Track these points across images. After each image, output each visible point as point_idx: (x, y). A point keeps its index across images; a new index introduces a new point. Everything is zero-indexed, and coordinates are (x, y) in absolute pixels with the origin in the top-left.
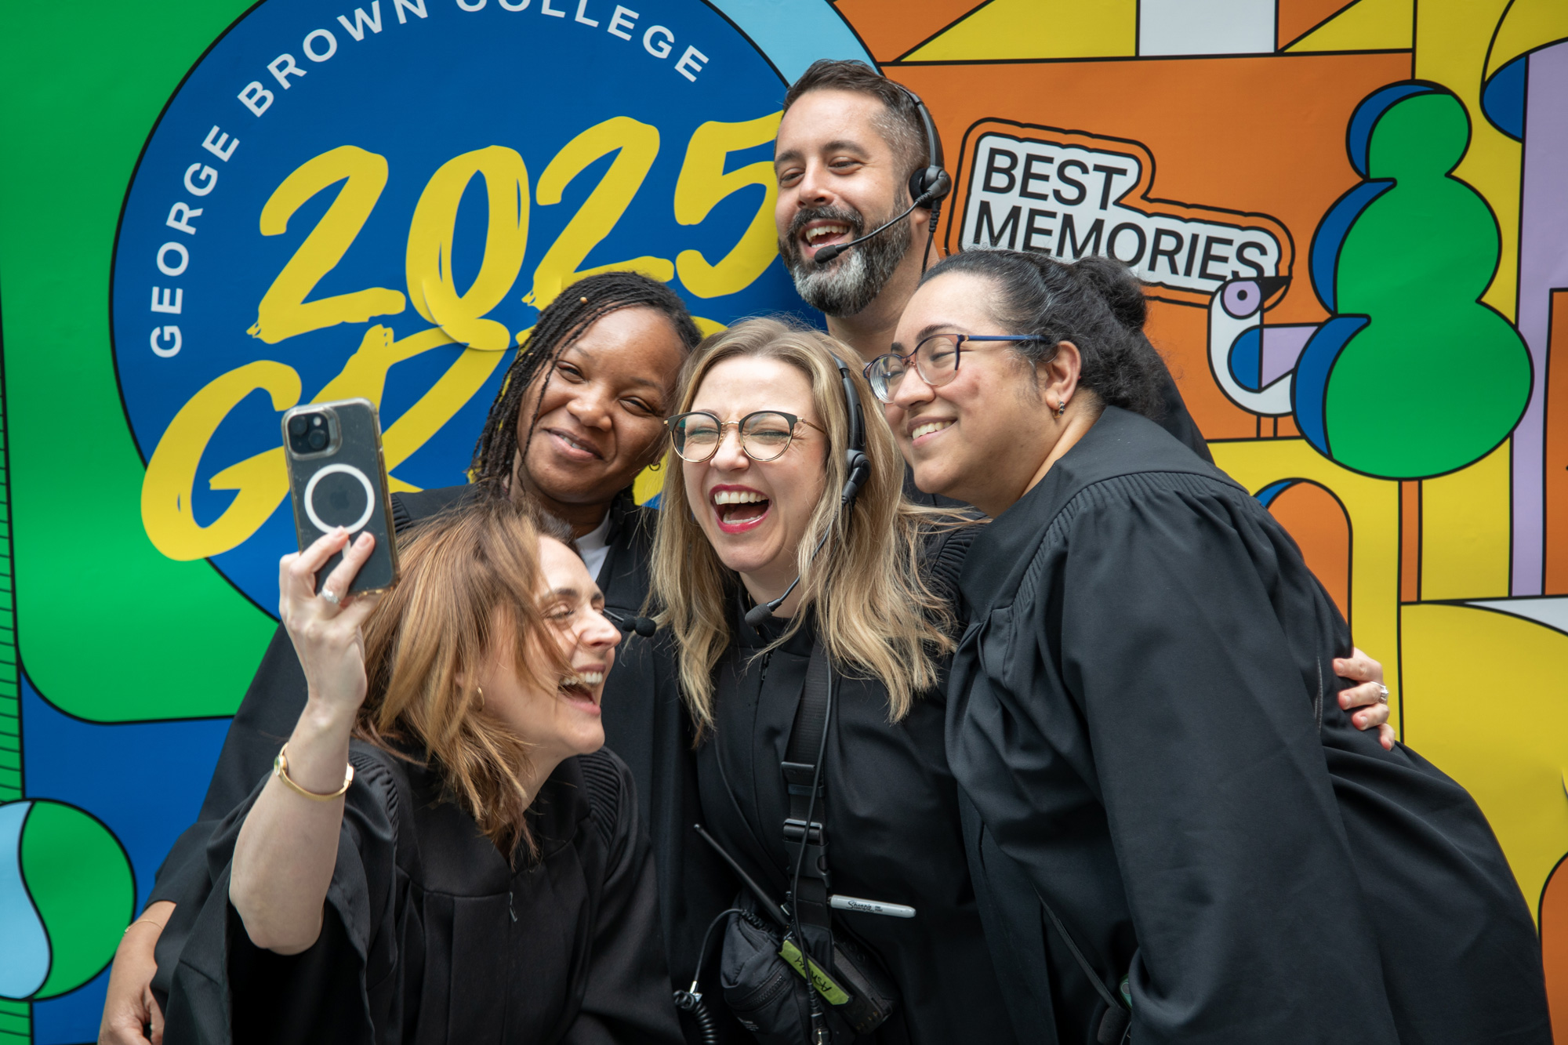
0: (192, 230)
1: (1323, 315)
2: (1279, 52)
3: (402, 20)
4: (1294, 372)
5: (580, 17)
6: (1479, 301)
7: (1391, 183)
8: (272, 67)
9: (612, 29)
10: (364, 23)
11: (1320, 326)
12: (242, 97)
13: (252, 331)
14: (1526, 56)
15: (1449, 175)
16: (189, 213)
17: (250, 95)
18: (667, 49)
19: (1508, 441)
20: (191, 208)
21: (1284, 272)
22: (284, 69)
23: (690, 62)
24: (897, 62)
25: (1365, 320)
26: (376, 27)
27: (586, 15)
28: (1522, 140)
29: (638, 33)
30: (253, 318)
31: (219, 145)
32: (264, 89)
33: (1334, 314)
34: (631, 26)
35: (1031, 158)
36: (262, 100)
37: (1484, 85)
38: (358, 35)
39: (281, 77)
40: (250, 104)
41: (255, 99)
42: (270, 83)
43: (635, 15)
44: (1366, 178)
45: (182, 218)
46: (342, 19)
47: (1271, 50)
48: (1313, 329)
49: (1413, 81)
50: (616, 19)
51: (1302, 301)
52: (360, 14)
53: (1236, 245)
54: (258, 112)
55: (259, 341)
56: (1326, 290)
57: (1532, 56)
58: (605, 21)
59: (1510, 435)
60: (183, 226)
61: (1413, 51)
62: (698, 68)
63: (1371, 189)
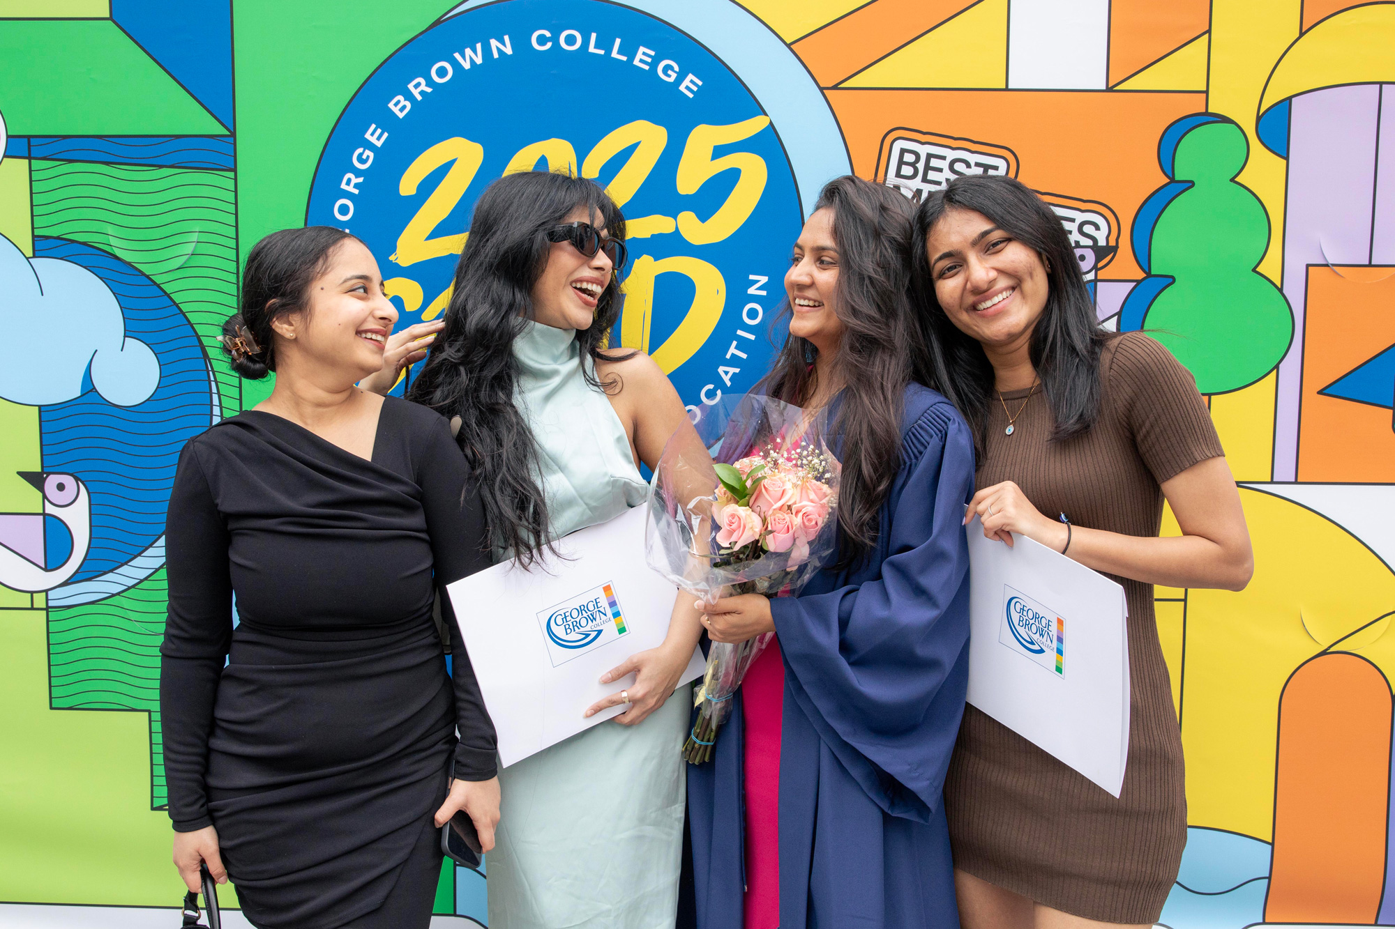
0: (356, 192)
1: (1141, 275)
2: (1109, 89)
3: (496, 55)
4: (1119, 314)
5: (614, 54)
6: (1254, 270)
7: (1191, 184)
8: (411, 86)
9: (636, 62)
10: (471, 58)
11: (1138, 282)
12: (391, 105)
13: (392, 258)
14: (1290, 99)
15: (1232, 180)
16: (355, 180)
17: (396, 105)
18: (674, 76)
19: (1275, 371)
20: (357, 177)
21: (1112, 243)
22: (418, 87)
23: (690, 85)
24: (835, 87)
25: (1171, 280)
26: (479, 60)
27: (619, 52)
28: (1287, 158)
29: (654, 65)
30: (393, 249)
31: (376, 136)
32: (405, 100)
33: (1149, 274)
34: (649, 60)
35: (929, 156)
36: (404, 107)
37: (1259, 118)
38: (467, 66)
39: (416, 93)
40: (396, 110)
41: (399, 107)
42: (409, 96)
43: (652, 53)
44: (1172, 180)
45: (351, 182)
46: (457, 55)
47: (1104, 87)
48: (1134, 284)
49: (1206, 113)
50: (639, 56)
51: (1124, 264)
52: (468, 52)
53: (1078, 222)
54: (401, 115)
55: (397, 264)
56: (1143, 258)
57: (1293, 99)
58: (632, 57)
59: (1277, 367)
60: (351, 189)
61: (1207, 92)
62: (695, 89)
63: (1176, 188)
